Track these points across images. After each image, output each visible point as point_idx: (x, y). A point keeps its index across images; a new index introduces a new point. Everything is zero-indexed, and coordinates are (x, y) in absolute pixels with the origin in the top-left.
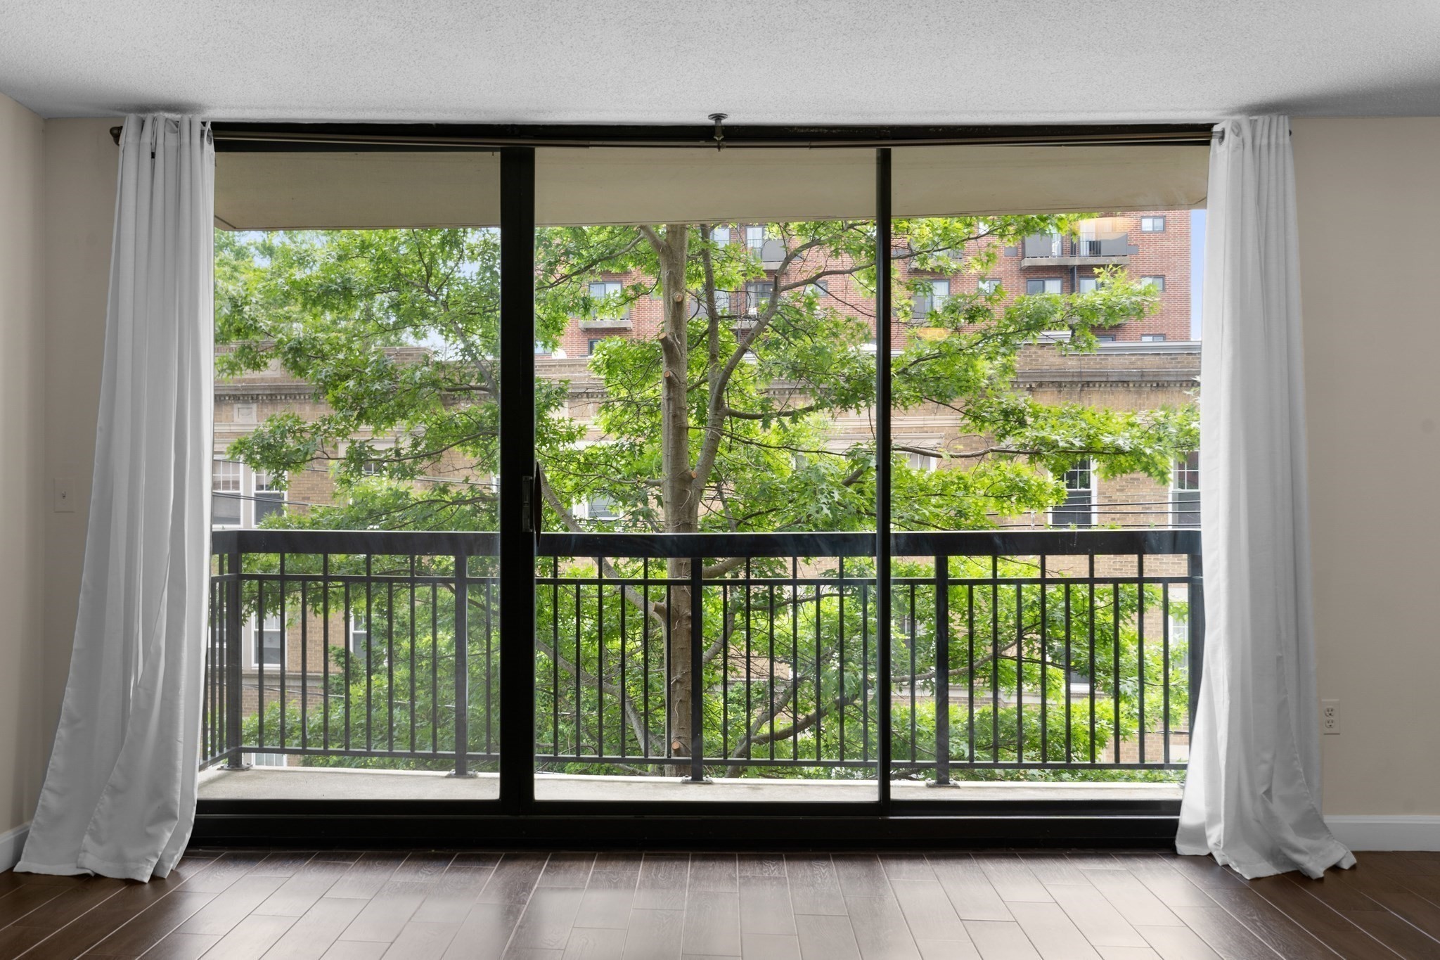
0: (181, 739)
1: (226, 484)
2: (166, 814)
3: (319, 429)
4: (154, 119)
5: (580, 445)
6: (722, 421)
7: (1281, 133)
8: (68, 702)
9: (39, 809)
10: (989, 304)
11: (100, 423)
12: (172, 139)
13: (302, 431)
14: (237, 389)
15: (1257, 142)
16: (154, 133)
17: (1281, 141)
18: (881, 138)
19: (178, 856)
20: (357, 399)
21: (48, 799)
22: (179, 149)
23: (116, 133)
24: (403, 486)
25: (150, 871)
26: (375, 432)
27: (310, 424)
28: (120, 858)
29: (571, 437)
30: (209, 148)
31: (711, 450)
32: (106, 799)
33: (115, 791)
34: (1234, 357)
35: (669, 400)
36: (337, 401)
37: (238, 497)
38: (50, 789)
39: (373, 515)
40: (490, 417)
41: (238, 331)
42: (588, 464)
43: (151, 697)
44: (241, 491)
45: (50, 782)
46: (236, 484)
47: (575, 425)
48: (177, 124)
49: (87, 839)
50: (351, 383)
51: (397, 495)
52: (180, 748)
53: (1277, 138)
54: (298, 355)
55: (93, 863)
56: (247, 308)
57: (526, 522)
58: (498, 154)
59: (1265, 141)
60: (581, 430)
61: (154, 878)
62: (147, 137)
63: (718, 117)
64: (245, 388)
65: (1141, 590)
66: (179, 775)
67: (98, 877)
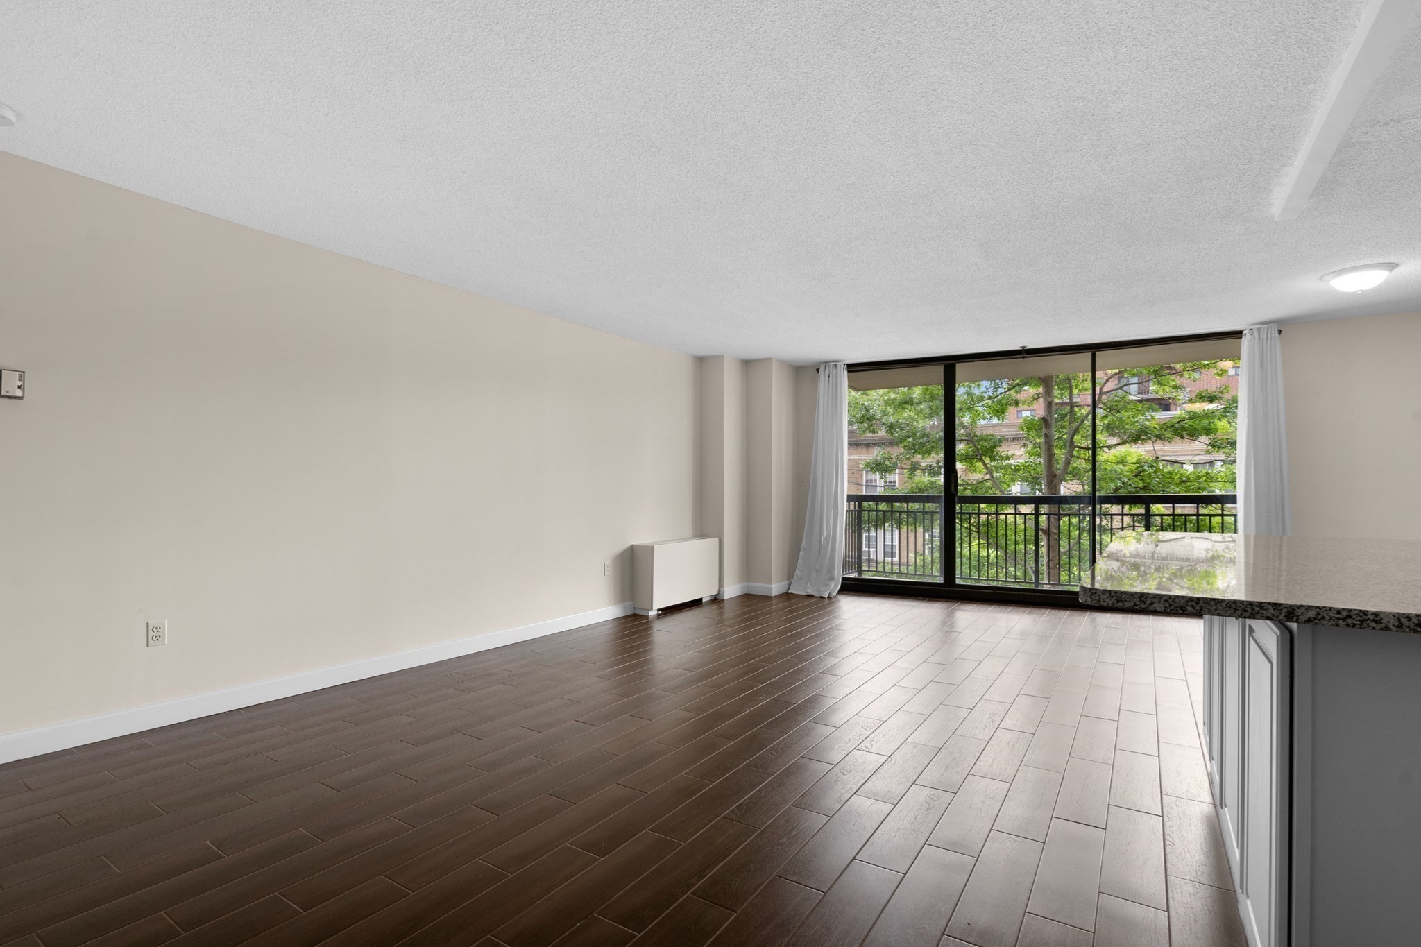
0: (837, 555)
1: (871, 481)
2: (832, 578)
3: (898, 457)
4: (829, 365)
5: (1012, 461)
6: (1073, 451)
7: (1273, 332)
8: (804, 543)
9: (795, 576)
10: (1220, 394)
11: (813, 460)
12: (834, 371)
13: (891, 458)
14: (875, 440)
15: (1261, 337)
16: (829, 370)
17: (1273, 335)
18: (1091, 349)
19: (836, 591)
20: (914, 445)
21: (798, 572)
22: (837, 374)
23: (818, 370)
24: (933, 479)
25: (827, 595)
26: (923, 458)
27: (895, 455)
28: (818, 590)
29: (1008, 458)
30: (846, 372)
31: (1068, 463)
32: (815, 573)
33: (817, 571)
34: (1249, 424)
35: (1045, 442)
36: (905, 447)
37: (876, 486)
38: (799, 570)
39: (920, 490)
40: (971, 451)
41: (868, 419)
42: (1017, 470)
43: (828, 543)
44: (878, 484)
45: (798, 567)
46: (876, 481)
47: (1010, 453)
48: (836, 365)
49: (809, 584)
50: (911, 439)
51: (932, 483)
52: (837, 559)
53: (1271, 334)
54: (891, 428)
55: (810, 592)
56: (871, 411)
57: (953, 490)
58: (943, 366)
59: (1265, 336)
60: (1013, 455)
61: (829, 597)
62: (827, 372)
63: (1023, 347)
64: (879, 440)
65: (1223, 519)
66: (836, 567)
67: (812, 596)
